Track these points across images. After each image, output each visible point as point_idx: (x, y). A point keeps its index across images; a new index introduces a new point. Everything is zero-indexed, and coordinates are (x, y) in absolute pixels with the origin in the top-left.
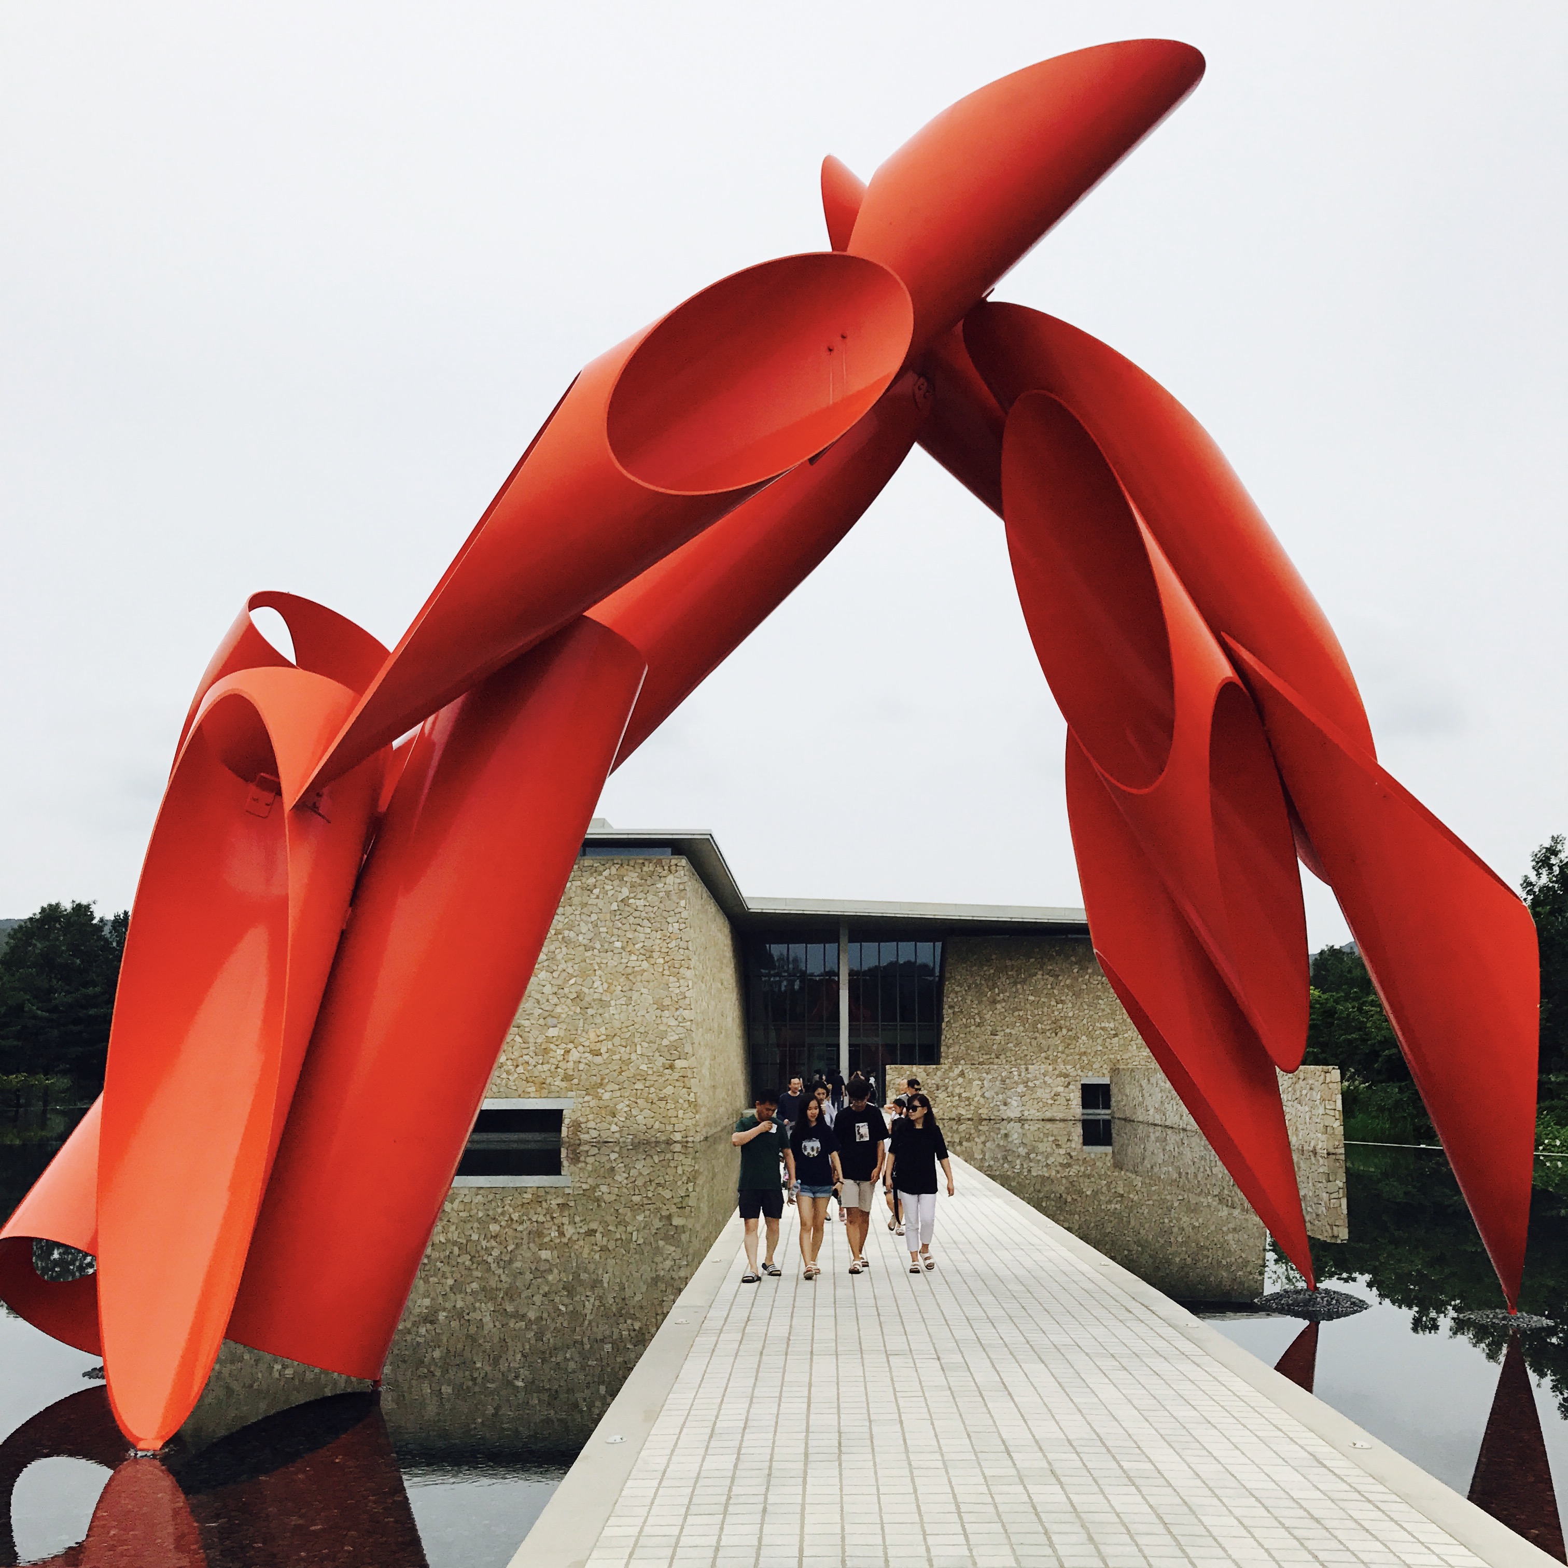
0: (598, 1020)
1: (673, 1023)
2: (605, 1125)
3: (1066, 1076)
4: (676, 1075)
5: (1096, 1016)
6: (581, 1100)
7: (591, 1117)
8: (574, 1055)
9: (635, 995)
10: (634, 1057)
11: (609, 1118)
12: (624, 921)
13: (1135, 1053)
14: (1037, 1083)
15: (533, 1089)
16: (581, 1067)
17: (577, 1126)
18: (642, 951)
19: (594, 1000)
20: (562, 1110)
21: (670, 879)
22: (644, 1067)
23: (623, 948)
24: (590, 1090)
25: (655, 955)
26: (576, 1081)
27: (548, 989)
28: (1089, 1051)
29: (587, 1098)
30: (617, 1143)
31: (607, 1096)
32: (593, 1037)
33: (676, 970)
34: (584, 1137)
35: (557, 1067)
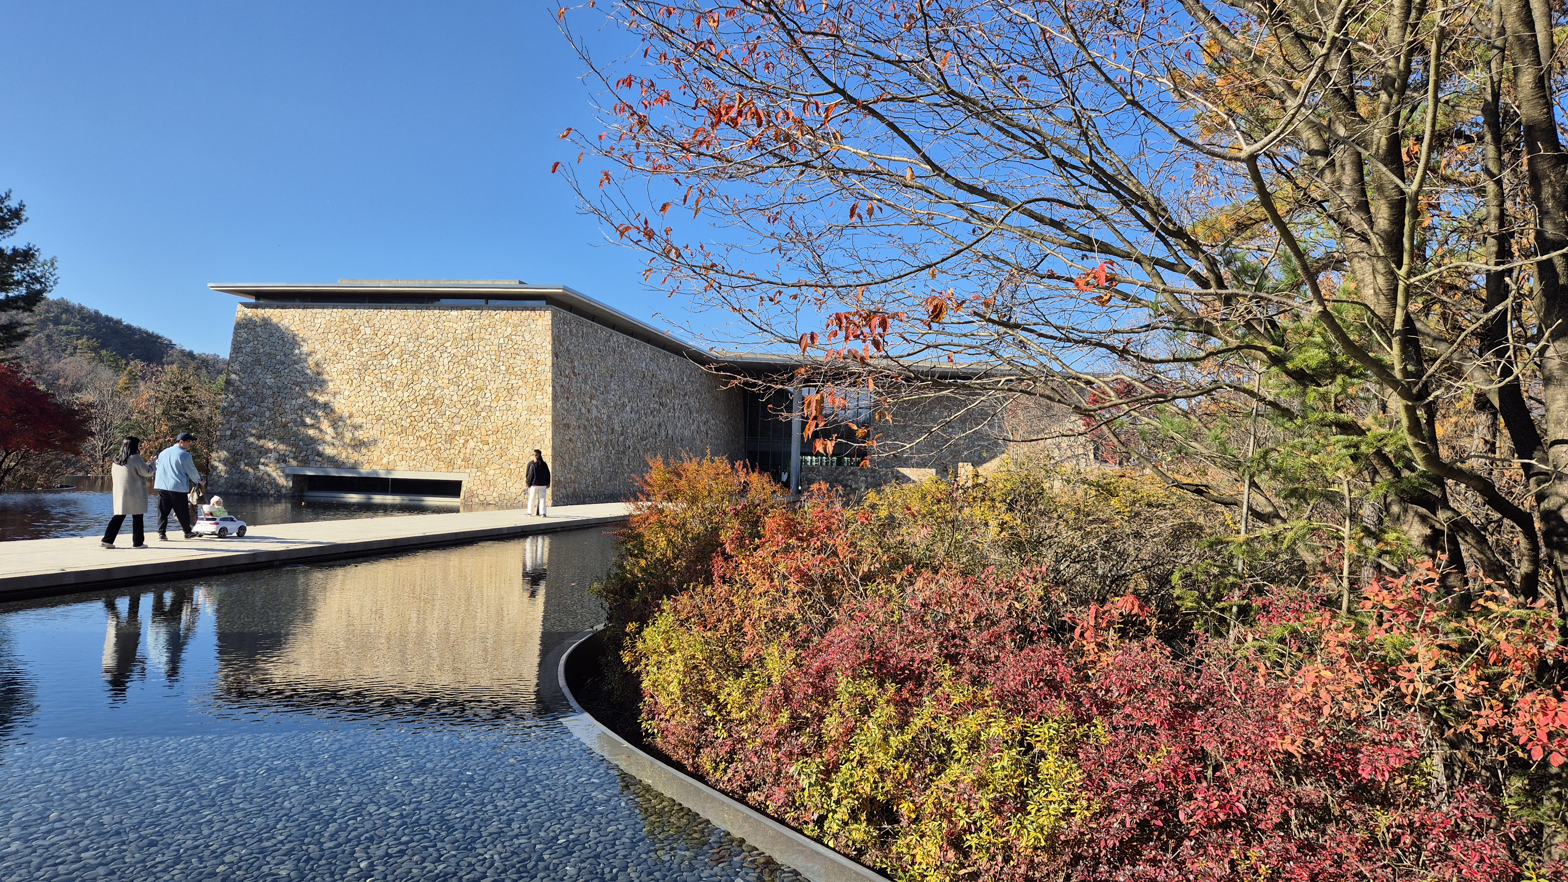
0: (488, 420)
1: (538, 423)
2: (488, 493)
6: (474, 475)
7: (480, 487)
8: (471, 444)
9: (513, 404)
10: (510, 447)
11: (492, 488)
15: (443, 466)
16: (475, 452)
17: (471, 493)
18: (519, 373)
19: (485, 406)
20: (461, 482)
21: (540, 321)
23: (507, 371)
24: (481, 468)
25: (528, 376)
26: (471, 462)
27: (455, 398)
29: (478, 474)
30: (496, 505)
31: (492, 472)
32: (483, 431)
33: (541, 387)
34: (475, 500)
35: (459, 452)
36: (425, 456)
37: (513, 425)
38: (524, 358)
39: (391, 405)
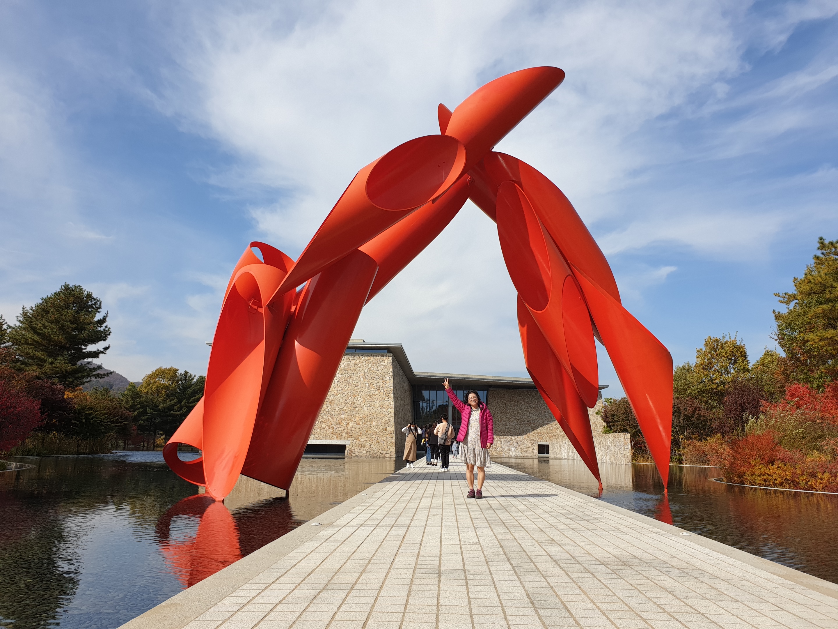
0: (359, 412)
1: (386, 413)
2: (361, 451)
3: (532, 440)
4: (387, 433)
5: (544, 419)
6: (353, 441)
7: (356, 447)
8: (351, 425)
9: (373, 403)
10: (372, 426)
11: (362, 448)
12: (370, 376)
13: (559, 433)
14: (522, 442)
15: (335, 437)
16: (353, 429)
17: (351, 451)
18: (376, 387)
19: (358, 405)
20: (345, 445)
21: (386, 361)
22: (375, 430)
23: (369, 386)
24: (356, 438)
26: (351, 434)
27: (341, 400)
28: (541, 432)
29: (355, 441)
30: (365, 457)
31: (362, 440)
32: (357, 418)
33: (388, 394)
34: (353, 455)
35: (344, 429)
36: (325, 432)
37: (373, 414)
38: (378, 380)
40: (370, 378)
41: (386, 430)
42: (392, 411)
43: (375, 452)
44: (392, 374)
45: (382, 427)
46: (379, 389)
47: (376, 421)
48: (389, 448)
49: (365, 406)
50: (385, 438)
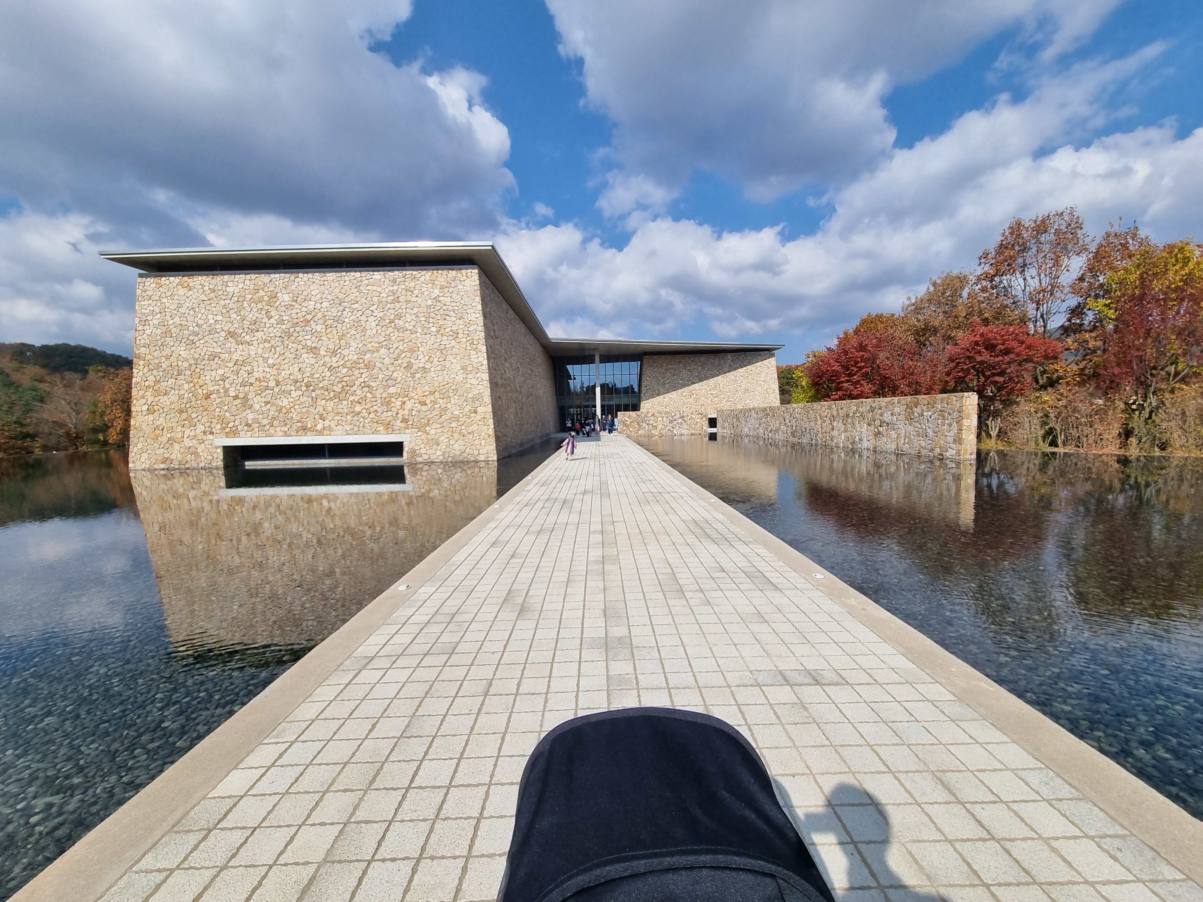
0: (423, 381)
1: (474, 382)
2: (432, 451)
3: (704, 413)
4: (478, 417)
6: (415, 435)
7: (422, 446)
8: (409, 405)
9: (448, 364)
10: (449, 406)
11: (435, 447)
12: (437, 313)
15: (382, 428)
16: (414, 413)
17: (414, 452)
18: (451, 333)
19: (419, 368)
20: (402, 443)
21: (468, 282)
22: (456, 412)
23: (438, 332)
24: (422, 428)
25: (460, 336)
26: (410, 423)
27: (387, 361)
29: (419, 434)
30: (442, 463)
31: (433, 432)
32: (420, 392)
33: (475, 346)
34: (420, 459)
35: (397, 414)
36: (362, 420)
37: (450, 385)
38: (454, 319)
39: (320, 370)
40: (439, 317)
41: (475, 412)
42: (486, 376)
43: (458, 453)
44: (480, 307)
45: (468, 408)
46: (457, 337)
47: (456, 397)
48: (483, 444)
49: (432, 369)
50: (474, 427)
